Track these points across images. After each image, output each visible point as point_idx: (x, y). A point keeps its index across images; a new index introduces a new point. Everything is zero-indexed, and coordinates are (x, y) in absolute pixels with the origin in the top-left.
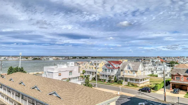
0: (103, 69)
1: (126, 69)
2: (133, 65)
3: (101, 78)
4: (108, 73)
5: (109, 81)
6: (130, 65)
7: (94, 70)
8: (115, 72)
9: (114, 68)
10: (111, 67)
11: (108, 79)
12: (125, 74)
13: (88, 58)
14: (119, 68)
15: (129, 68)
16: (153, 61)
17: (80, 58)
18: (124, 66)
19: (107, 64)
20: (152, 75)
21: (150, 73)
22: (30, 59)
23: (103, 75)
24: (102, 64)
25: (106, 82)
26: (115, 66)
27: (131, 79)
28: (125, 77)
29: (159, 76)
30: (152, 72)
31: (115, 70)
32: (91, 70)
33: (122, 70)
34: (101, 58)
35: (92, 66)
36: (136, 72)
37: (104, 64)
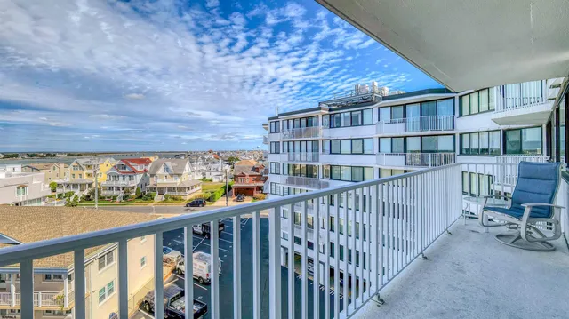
0: (109, 175)
1: (161, 171)
2: (174, 164)
3: (105, 193)
4: (121, 183)
5: (125, 198)
6: (169, 164)
7: (86, 179)
8: (138, 179)
9: (135, 172)
10: (127, 170)
11: (121, 194)
12: (159, 181)
13: (57, 155)
14: (145, 171)
15: (167, 170)
16: (203, 158)
17: (32, 156)
18: (157, 168)
19: (119, 165)
20: (204, 180)
21: (201, 177)
23: (111, 189)
24: (106, 166)
25: (118, 200)
26: (138, 168)
27: (171, 189)
28: (158, 186)
29: (215, 180)
30: (204, 174)
31: (138, 176)
32: (77, 180)
33: (152, 176)
35: (80, 171)
36: (180, 175)
37: (110, 167)
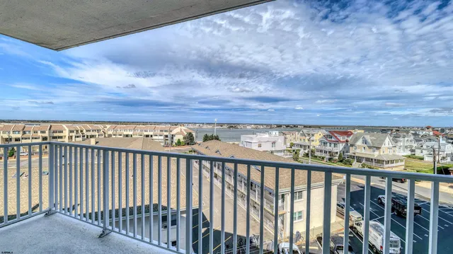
0: (321, 141)
1: (359, 143)
2: (373, 138)
3: (317, 154)
4: (328, 148)
5: (330, 159)
6: (368, 138)
7: (307, 143)
8: (341, 147)
9: (338, 141)
10: (333, 139)
11: (327, 156)
12: (358, 151)
13: (299, 126)
14: (347, 141)
15: (365, 142)
16: (415, 134)
17: (287, 126)
18: (356, 139)
19: (327, 135)
20: (412, 157)
21: (409, 153)
22: (225, 127)
23: (321, 151)
24: (319, 135)
25: (325, 160)
26: (341, 138)
27: (368, 159)
28: (357, 155)
29: (427, 159)
30: (413, 151)
31: (341, 144)
32: (302, 143)
33: (352, 145)
34: (319, 127)
35: (304, 137)
36: (378, 148)
37: (322, 135)
